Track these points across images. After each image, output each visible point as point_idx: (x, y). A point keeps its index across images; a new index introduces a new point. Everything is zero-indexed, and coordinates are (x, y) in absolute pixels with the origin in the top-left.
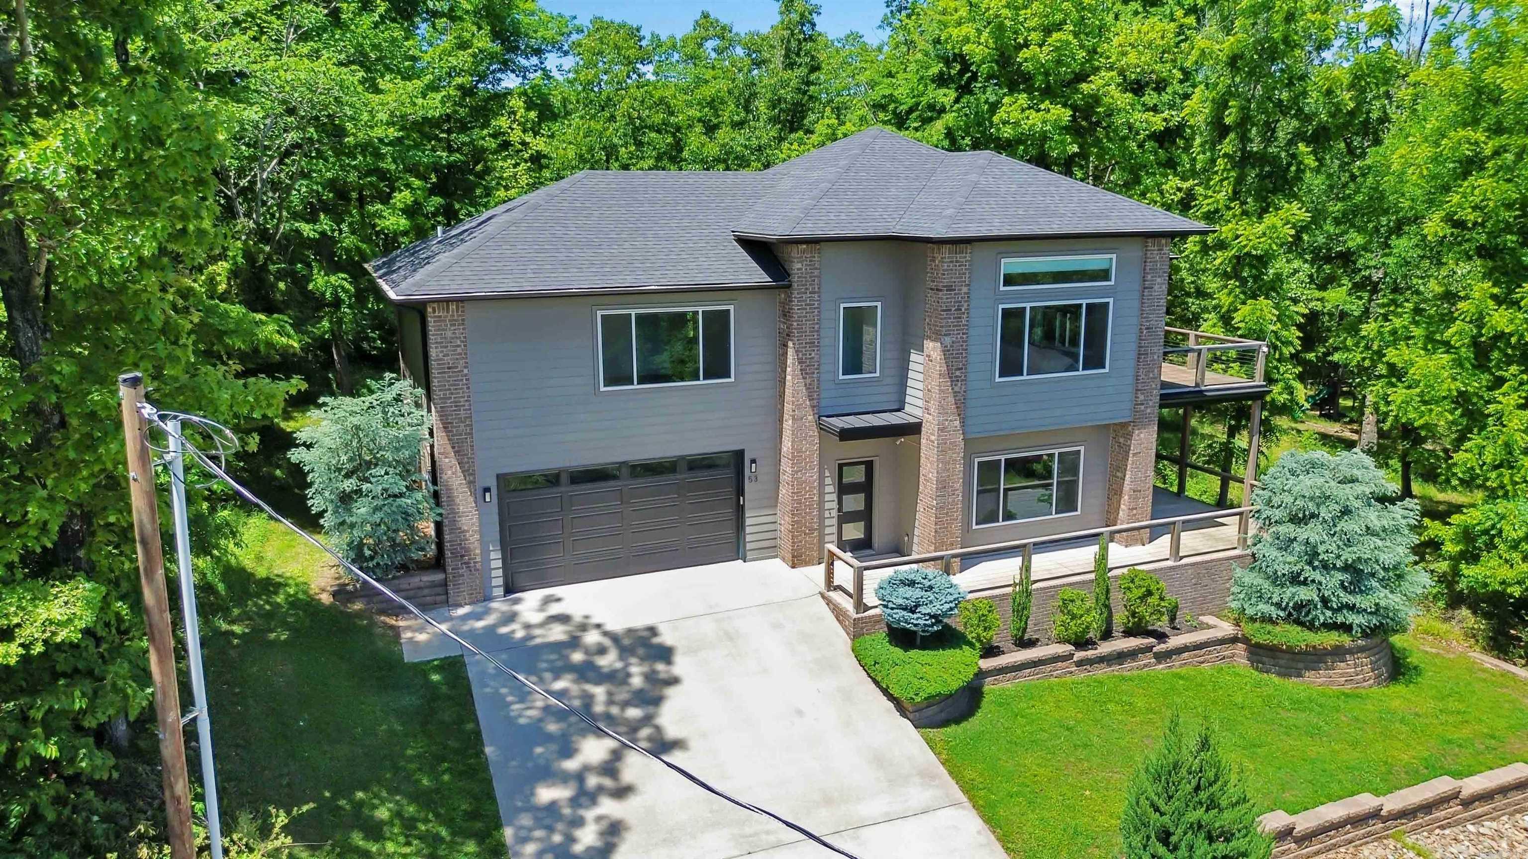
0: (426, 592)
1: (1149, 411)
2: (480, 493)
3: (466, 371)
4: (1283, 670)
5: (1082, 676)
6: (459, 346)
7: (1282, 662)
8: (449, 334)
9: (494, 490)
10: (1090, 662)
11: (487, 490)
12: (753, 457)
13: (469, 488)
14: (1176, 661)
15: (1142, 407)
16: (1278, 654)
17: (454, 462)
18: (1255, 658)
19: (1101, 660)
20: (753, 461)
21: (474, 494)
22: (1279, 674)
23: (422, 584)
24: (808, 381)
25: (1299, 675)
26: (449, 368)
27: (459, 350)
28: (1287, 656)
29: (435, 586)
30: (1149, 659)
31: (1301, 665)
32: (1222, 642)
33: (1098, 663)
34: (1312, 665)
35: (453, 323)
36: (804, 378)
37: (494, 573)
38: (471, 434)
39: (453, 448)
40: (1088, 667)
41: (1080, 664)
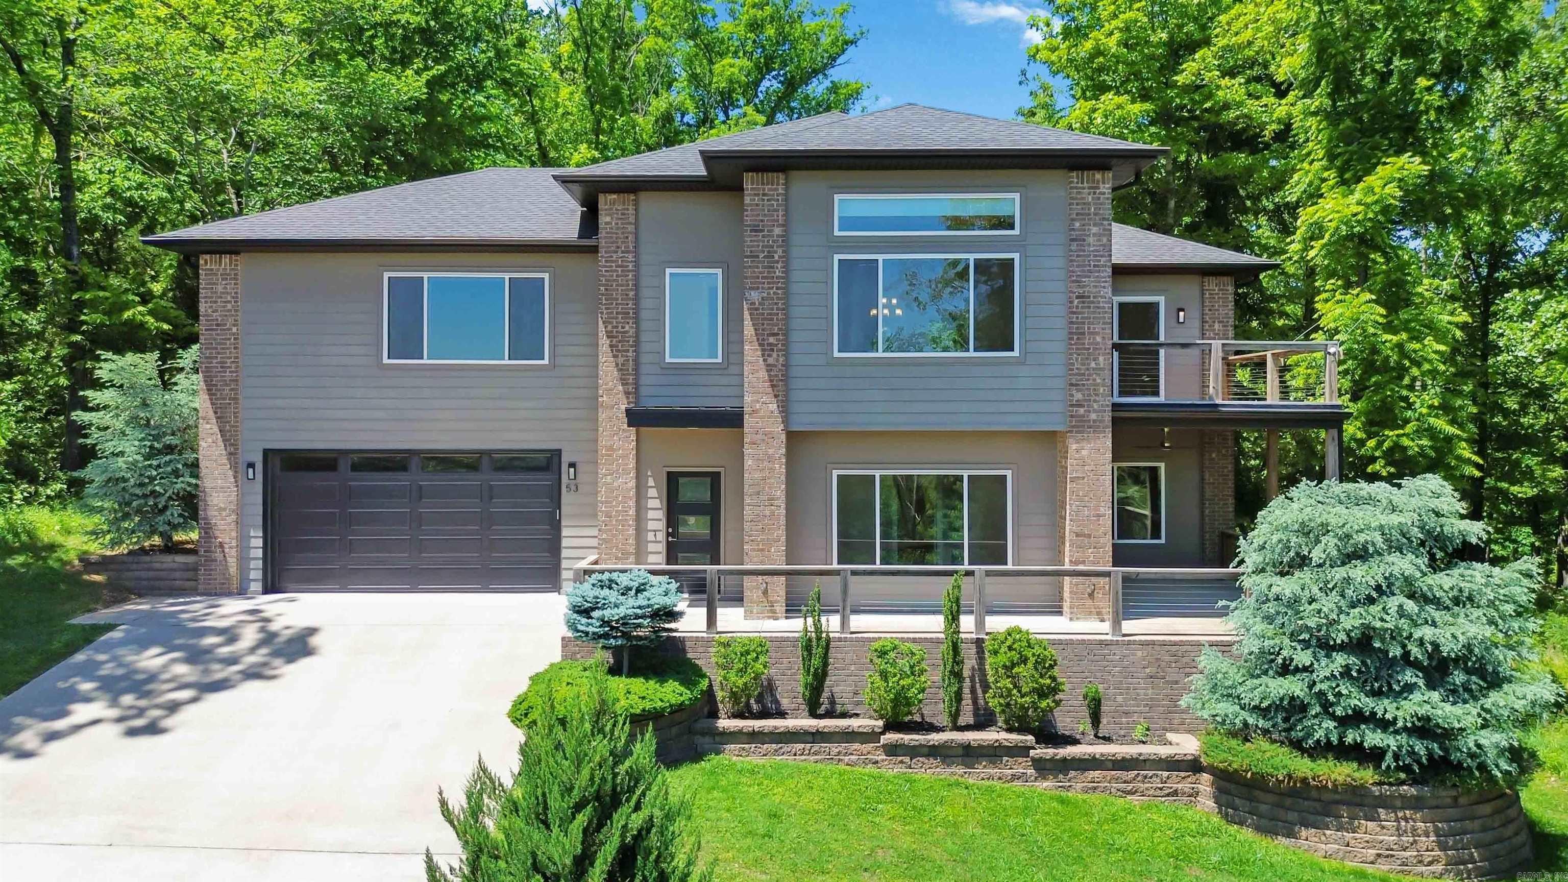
0: (177, 575)
1: (1093, 416)
2: (242, 467)
3: (234, 330)
4: (1264, 822)
5: (893, 770)
6: (230, 302)
7: (1263, 808)
8: (220, 288)
9: (259, 467)
10: (913, 752)
11: (251, 465)
12: (573, 460)
13: (229, 459)
14: (1079, 781)
15: (1082, 411)
16: (1257, 793)
17: (216, 429)
18: (1224, 798)
19: (934, 751)
20: (572, 465)
21: (234, 467)
22: (1258, 829)
23: (175, 566)
24: (621, 360)
25: (1291, 834)
26: (217, 325)
27: (229, 306)
28: (1271, 798)
29: (188, 570)
30: (1023, 767)
31: (1292, 816)
32: (1173, 764)
33: (928, 756)
34: (1312, 818)
35: (225, 276)
36: (614, 356)
37: (253, 564)
38: (235, 399)
39: (216, 413)
40: (907, 759)
41: (892, 750)
